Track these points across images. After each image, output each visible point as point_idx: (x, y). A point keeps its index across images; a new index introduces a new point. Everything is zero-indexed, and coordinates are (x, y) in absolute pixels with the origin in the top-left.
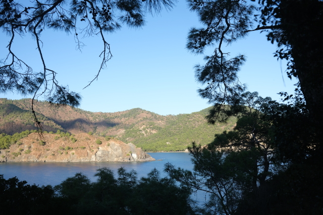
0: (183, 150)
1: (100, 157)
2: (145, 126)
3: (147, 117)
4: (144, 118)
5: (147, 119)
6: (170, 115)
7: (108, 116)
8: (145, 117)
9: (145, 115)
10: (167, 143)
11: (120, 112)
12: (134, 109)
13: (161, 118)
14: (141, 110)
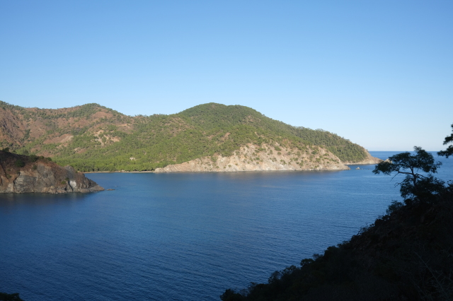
0: (152, 170)
1: (21, 186)
2: (102, 131)
3: (106, 117)
4: (102, 119)
5: (106, 120)
6: (141, 116)
7: (49, 113)
8: (104, 118)
9: (103, 115)
10: (132, 159)
11: (66, 109)
12: (88, 105)
13: (128, 119)
14: (99, 106)
